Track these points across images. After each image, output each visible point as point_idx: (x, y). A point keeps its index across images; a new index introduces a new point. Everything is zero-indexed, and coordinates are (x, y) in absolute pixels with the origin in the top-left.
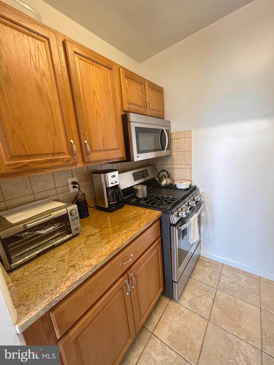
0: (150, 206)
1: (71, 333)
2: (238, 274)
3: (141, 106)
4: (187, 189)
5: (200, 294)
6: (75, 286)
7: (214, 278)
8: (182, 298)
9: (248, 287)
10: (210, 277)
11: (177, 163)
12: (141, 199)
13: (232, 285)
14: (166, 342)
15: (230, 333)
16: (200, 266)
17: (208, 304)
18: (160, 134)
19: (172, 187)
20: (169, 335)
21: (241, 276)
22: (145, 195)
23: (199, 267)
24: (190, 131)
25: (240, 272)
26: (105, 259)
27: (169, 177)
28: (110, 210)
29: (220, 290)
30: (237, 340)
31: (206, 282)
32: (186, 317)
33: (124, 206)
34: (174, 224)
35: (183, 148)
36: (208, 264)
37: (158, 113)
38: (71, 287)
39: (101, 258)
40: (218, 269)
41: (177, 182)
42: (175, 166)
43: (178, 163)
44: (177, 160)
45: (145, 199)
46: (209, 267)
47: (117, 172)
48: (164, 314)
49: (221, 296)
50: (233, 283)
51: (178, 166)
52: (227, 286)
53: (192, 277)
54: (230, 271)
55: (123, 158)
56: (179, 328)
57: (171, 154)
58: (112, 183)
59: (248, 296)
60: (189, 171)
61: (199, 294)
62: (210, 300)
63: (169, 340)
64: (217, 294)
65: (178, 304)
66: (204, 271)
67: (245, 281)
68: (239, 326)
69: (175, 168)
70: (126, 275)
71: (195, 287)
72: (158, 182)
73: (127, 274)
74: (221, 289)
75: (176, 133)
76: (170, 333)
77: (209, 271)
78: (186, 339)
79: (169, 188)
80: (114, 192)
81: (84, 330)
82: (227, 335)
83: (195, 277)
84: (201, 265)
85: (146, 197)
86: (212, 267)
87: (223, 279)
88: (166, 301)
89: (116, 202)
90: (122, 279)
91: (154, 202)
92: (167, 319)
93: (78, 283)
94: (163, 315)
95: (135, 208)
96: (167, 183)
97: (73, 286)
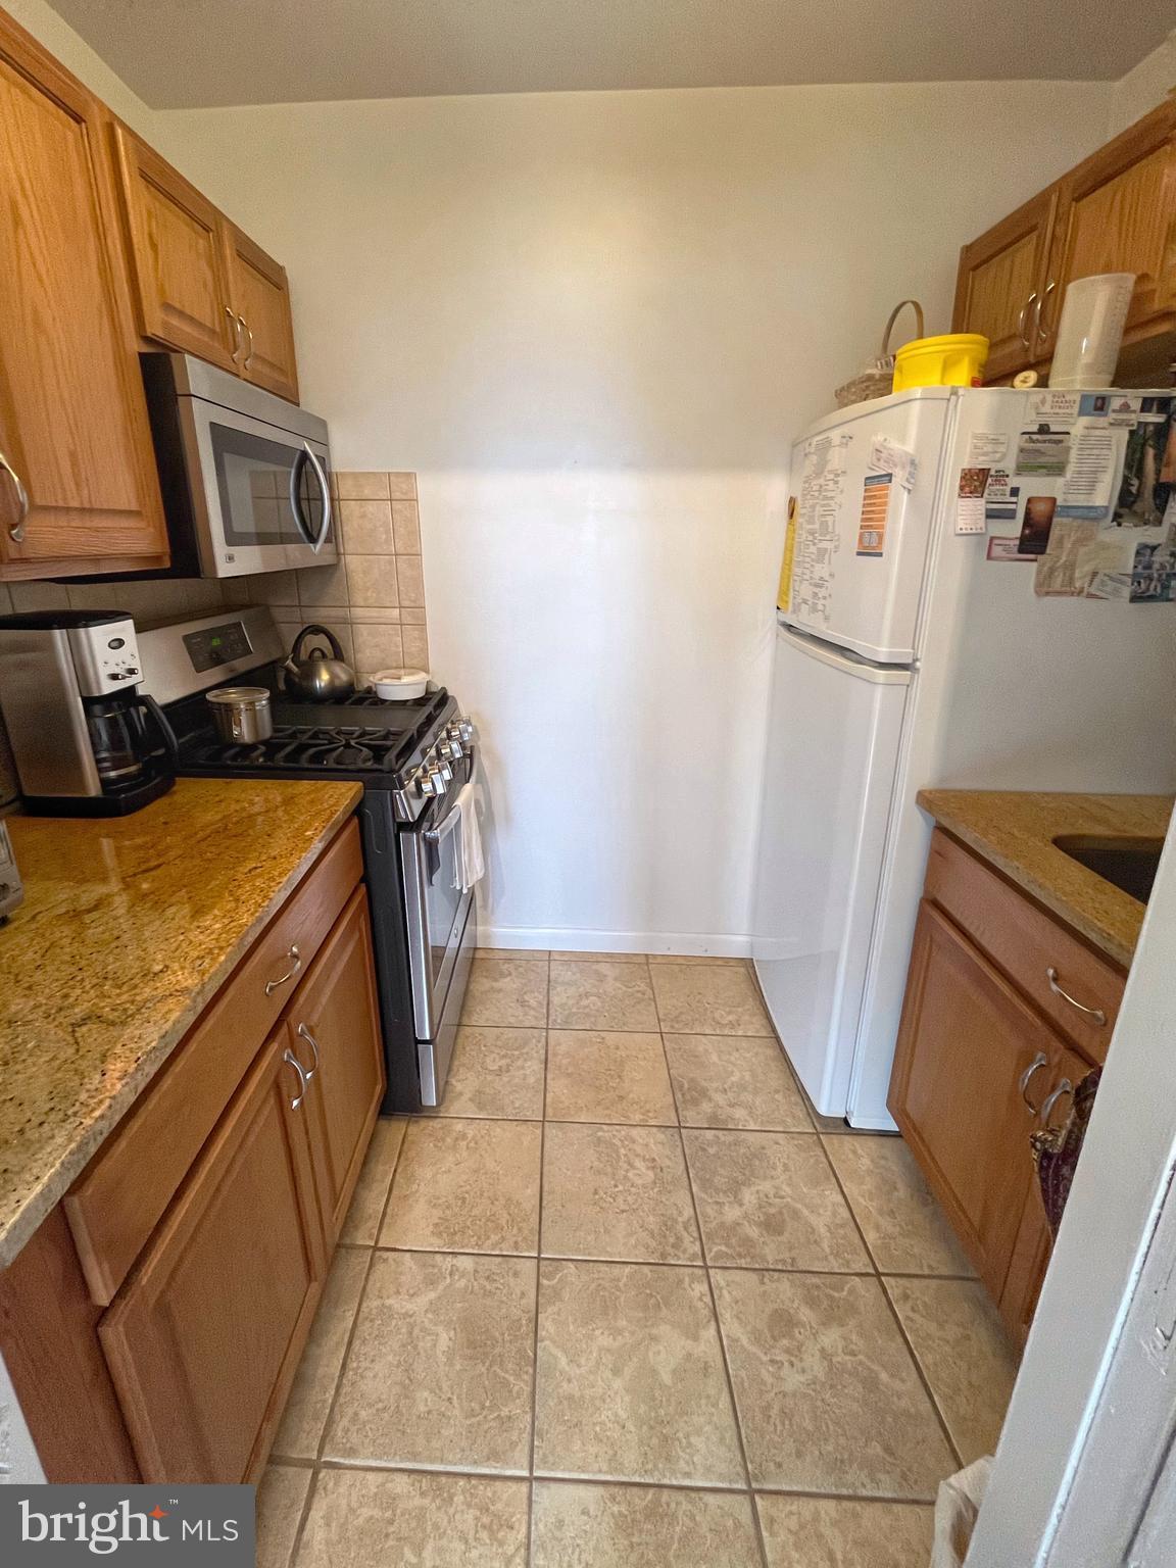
0: (308, 769)
1: (145, 1276)
2: (595, 967)
3: (213, 332)
4: (420, 702)
5: (503, 1062)
6: (151, 1070)
7: (533, 1003)
8: (449, 1096)
9: (626, 992)
10: (523, 1003)
11: (366, 599)
12: (252, 747)
13: (585, 1002)
14: (431, 1245)
15: (604, 1127)
16: (485, 980)
17: (531, 1080)
18: (293, 471)
19: (355, 697)
20: (437, 1221)
21: (604, 968)
22: (267, 732)
23: (481, 984)
24: (409, 476)
25: (599, 959)
26: (226, 961)
27: (338, 655)
28: (111, 805)
29: (558, 1027)
30: (624, 1131)
31: (512, 1020)
32: (476, 1143)
33: (174, 784)
34: (412, 821)
35: (387, 541)
36: (506, 966)
37: (276, 375)
38: (139, 1076)
39: (207, 961)
40: (539, 971)
41: (379, 675)
42: (358, 612)
43: (371, 602)
44: (367, 589)
45: (271, 747)
46: (510, 974)
47: (130, 622)
48: (399, 1170)
49: (563, 1041)
50: (587, 995)
51: (374, 613)
52: (574, 1010)
53: (465, 1021)
54: (573, 965)
55: (158, 558)
56: (461, 1186)
57: (339, 561)
58: (114, 677)
59: (628, 1015)
60: (416, 634)
61: (500, 1064)
62: (534, 1067)
63: (439, 1235)
64: (552, 1042)
65: (441, 1120)
66: (500, 991)
67: (616, 979)
68: (621, 1098)
69: (359, 621)
70: (284, 1029)
71: (483, 1048)
72: (297, 680)
73: (286, 1025)
74: (559, 1024)
75: (355, 475)
76: (437, 1213)
77: (515, 986)
78: (492, 1203)
79: (350, 701)
80: (121, 721)
81: (181, 1259)
82: (600, 1134)
83: (476, 1019)
84: (486, 977)
85: (271, 738)
86: (521, 969)
87: (558, 994)
88: (395, 1130)
89: (133, 769)
90: (274, 1047)
91: (316, 753)
92: (415, 1180)
93: (157, 1057)
94: (397, 1176)
95: (233, 785)
96: (337, 683)
97: (143, 1069)
